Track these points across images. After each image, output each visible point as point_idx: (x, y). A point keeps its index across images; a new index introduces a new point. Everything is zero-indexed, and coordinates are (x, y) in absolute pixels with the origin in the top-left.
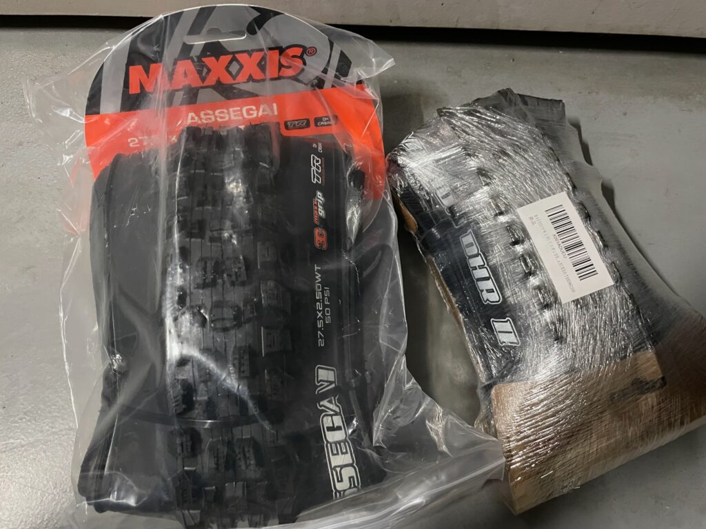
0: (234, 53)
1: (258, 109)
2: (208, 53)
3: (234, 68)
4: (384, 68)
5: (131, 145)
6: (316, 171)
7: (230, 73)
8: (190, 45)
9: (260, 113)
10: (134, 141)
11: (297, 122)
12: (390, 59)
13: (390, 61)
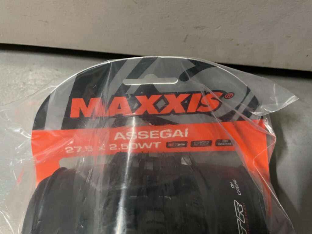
0: (163, 94)
1: (173, 133)
2: (142, 93)
3: (161, 104)
4: (287, 103)
5: (67, 152)
6: (242, 222)
7: (156, 107)
8: (128, 86)
9: (174, 135)
10: (70, 149)
11: (201, 142)
12: (292, 95)
13: (292, 97)
